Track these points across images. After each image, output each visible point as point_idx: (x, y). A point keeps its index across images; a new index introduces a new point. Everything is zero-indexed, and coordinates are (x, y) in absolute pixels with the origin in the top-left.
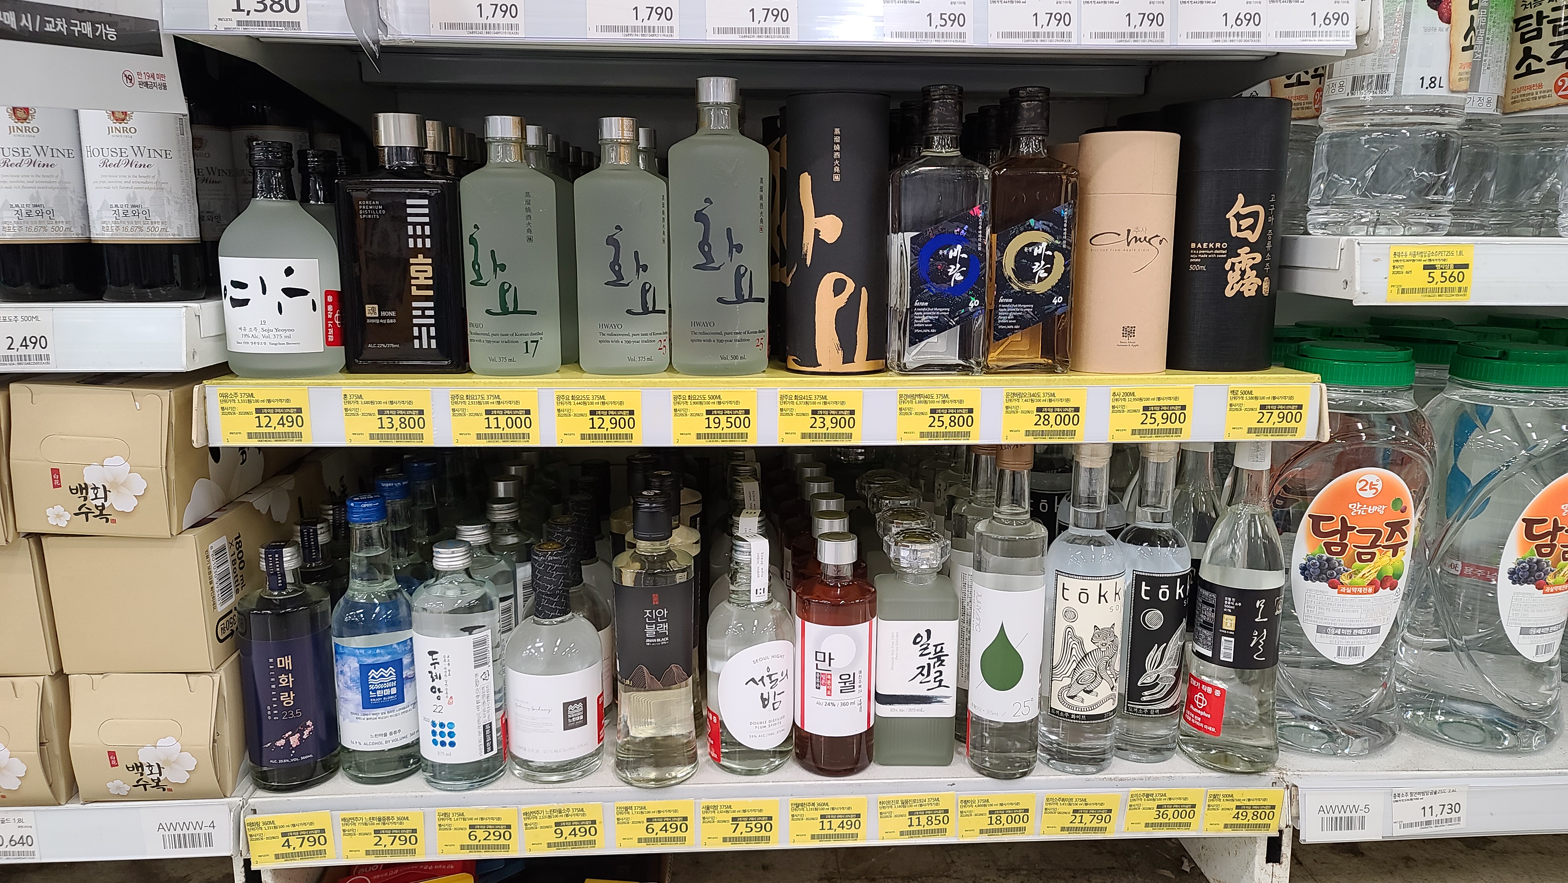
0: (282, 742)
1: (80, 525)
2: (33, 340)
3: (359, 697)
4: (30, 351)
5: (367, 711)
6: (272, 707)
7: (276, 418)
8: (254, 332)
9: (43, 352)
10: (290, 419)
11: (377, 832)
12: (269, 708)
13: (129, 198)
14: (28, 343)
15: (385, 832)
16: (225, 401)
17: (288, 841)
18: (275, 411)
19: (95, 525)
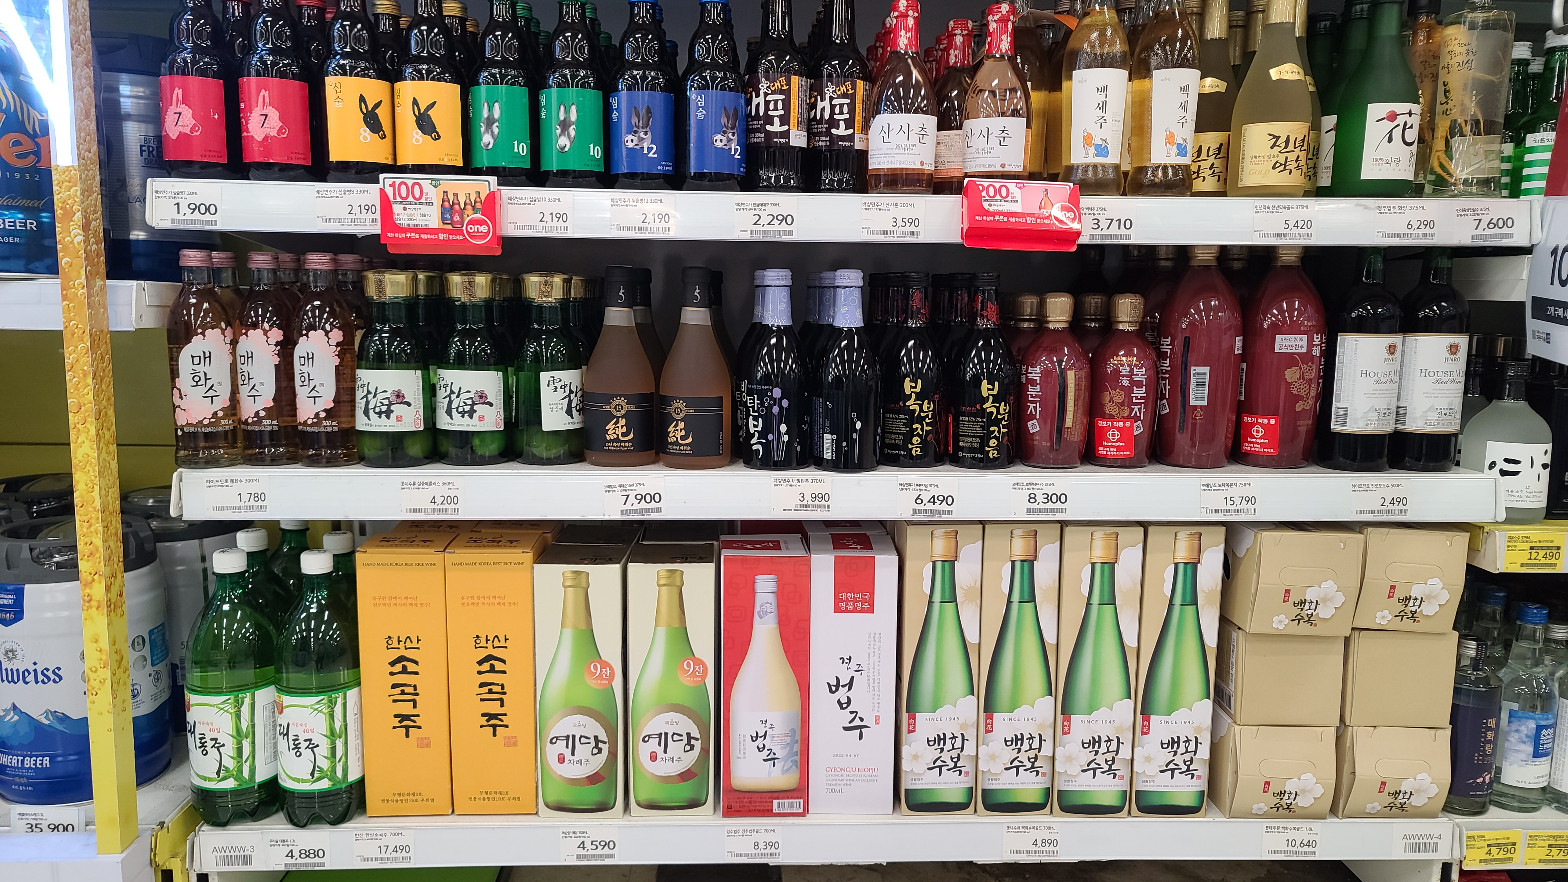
0: (1481, 779)
1: (1398, 624)
2: (1398, 500)
3: (1531, 749)
4: (1395, 507)
5: (1536, 759)
6: (1479, 754)
7: (1542, 553)
8: (1520, 494)
9: (1404, 508)
10: (1551, 554)
11: (1550, 846)
12: (1476, 755)
13: (1448, 405)
14: (1395, 502)
15: (1556, 846)
16: (1511, 542)
17: (1490, 850)
18: (1542, 548)
19: (1407, 624)
